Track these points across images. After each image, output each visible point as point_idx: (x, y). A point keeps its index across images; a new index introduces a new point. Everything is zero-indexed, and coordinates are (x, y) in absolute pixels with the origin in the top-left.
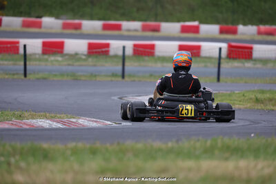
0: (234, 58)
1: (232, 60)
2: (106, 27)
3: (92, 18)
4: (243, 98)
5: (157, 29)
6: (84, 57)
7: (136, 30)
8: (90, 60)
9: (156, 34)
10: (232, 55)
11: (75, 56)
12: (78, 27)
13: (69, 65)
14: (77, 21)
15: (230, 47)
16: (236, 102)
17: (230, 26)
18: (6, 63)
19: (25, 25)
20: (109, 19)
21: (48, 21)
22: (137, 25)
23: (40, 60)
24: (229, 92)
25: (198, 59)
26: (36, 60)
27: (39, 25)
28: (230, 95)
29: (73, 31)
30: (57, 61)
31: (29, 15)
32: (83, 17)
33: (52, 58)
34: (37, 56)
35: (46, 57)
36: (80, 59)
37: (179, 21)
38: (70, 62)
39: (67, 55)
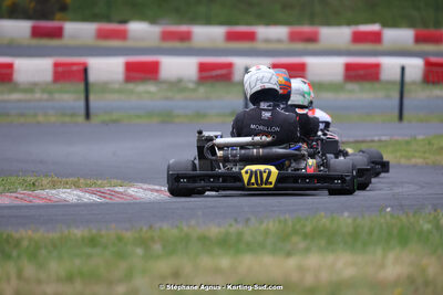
0: (434, 83)
1: (430, 86)
2: (231, 37)
3: (208, 21)
4: (427, 147)
5: (312, 38)
6: (191, 86)
7: (279, 41)
8: (202, 90)
9: (311, 46)
10: (431, 78)
11: (177, 84)
12: (186, 37)
13: (167, 98)
14: (183, 28)
15: (428, 64)
16: (416, 154)
17: (432, 30)
18: (66, 97)
19: (102, 35)
20: (237, 24)
21: (137, 28)
22: (280, 32)
23: (120, 91)
24: (407, 138)
25: (376, 85)
26: (114, 91)
27: (122, 35)
28: (408, 143)
29: (177, 44)
30: (149, 93)
31: (108, 19)
32: (195, 20)
33: (141, 88)
34: (117, 86)
35: (131, 86)
36: (185, 89)
37: (349, 24)
38: (170, 94)
39: (165, 82)
